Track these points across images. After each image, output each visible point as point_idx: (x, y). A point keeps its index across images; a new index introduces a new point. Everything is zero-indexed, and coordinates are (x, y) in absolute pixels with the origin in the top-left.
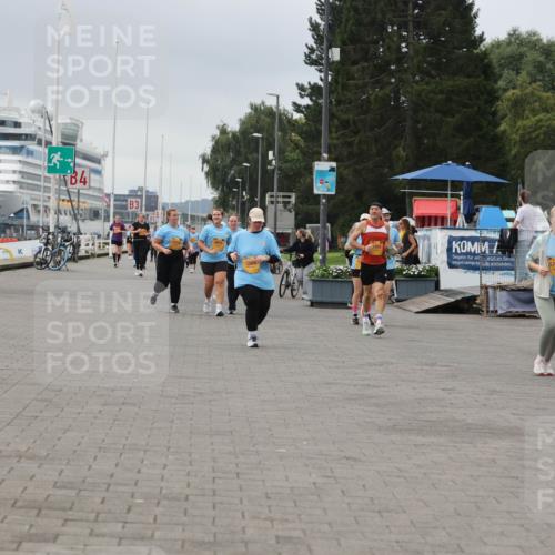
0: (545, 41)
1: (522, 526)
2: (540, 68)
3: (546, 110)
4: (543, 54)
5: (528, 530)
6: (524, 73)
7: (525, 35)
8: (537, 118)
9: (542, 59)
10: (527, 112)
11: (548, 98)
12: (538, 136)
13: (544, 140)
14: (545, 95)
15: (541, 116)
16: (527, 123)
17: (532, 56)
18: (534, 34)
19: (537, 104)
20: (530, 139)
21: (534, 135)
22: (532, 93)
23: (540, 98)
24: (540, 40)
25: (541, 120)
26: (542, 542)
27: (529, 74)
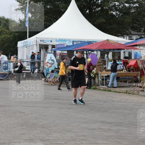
0: (6, 18)
1: (1, 127)
2: (5, 24)
3: (6, 34)
4: (6, 21)
5: (3, 128)
6: (1, 26)
7: (1, 17)
8: (4, 36)
9: (5, 22)
10: (2, 34)
11: (7, 31)
12: (5, 40)
13: (6, 40)
14: (6, 30)
15: (5, 35)
16: (2, 37)
17: (3, 22)
18: (4, 17)
19: (5, 33)
20: (3, 40)
21: (4, 39)
22: (4, 30)
23: (5, 31)
24: (5, 18)
25: (5, 36)
26: (6, 130)
27: (2, 26)
